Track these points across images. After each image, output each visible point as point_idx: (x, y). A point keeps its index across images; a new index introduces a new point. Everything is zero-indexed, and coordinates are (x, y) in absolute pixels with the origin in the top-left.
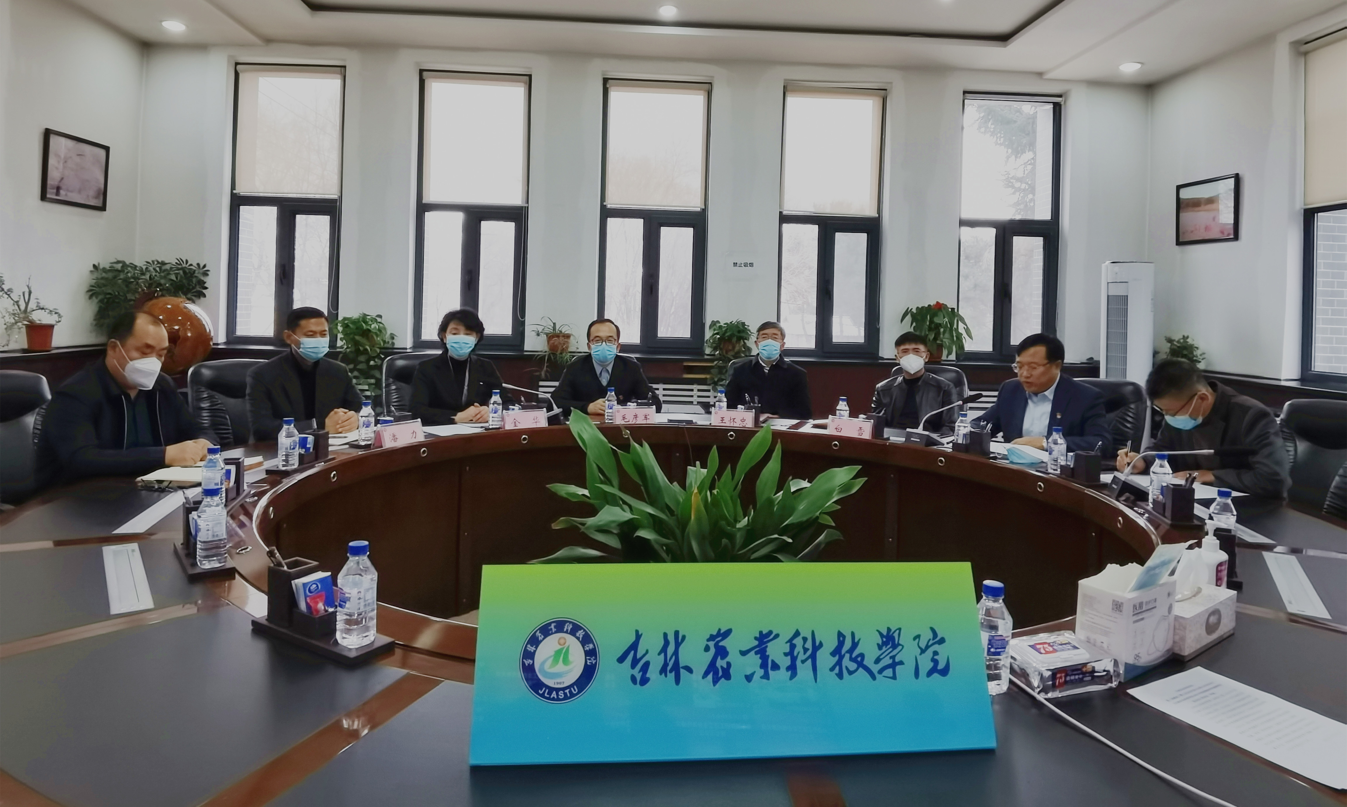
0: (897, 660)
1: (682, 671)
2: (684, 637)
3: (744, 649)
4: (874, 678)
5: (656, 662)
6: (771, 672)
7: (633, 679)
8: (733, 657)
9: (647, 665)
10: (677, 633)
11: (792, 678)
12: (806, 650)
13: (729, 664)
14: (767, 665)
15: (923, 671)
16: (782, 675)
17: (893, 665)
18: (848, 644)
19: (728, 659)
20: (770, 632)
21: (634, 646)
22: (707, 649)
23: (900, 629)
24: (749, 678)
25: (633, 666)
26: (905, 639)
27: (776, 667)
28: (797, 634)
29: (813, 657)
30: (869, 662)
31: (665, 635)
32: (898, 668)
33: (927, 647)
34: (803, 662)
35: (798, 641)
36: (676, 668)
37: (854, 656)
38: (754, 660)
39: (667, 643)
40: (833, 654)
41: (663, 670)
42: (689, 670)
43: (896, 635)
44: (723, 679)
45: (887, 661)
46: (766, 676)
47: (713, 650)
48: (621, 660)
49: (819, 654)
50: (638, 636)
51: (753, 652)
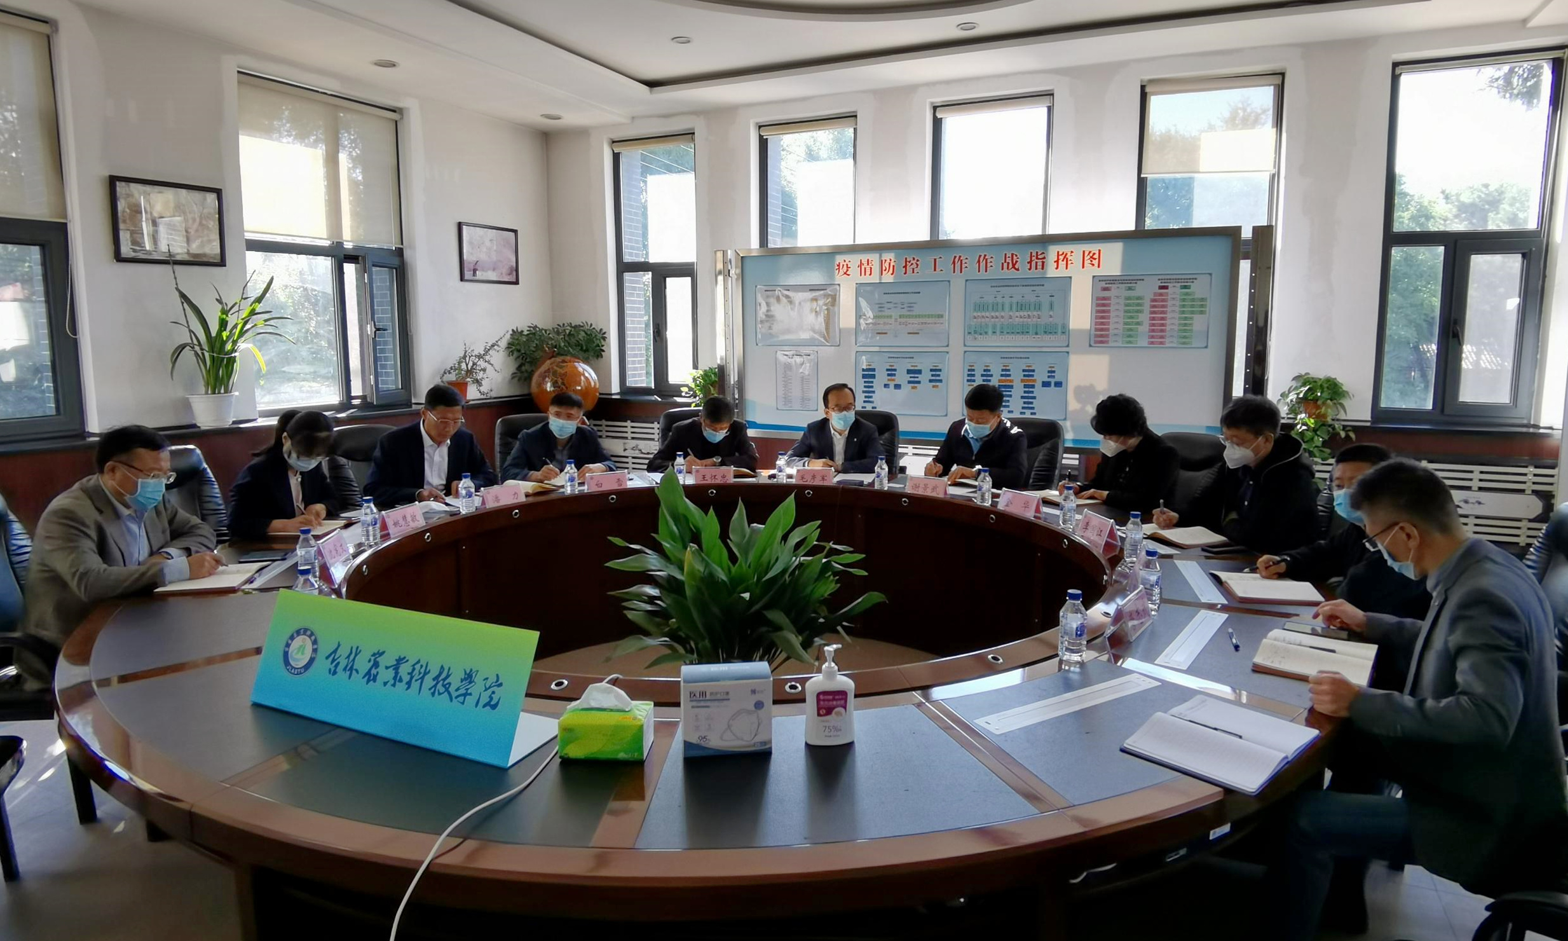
0: (469, 691)
1: (354, 672)
2: (360, 651)
3: (388, 665)
4: (451, 700)
5: (343, 663)
6: (397, 683)
7: (330, 670)
8: (381, 669)
9: (338, 663)
10: (358, 648)
11: (407, 689)
12: (420, 673)
13: (378, 673)
14: (397, 679)
15: (482, 703)
16: (403, 685)
17: (465, 695)
18: (443, 676)
19: (377, 670)
20: (405, 658)
21: (335, 651)
22: (370, 661)
23: (478, 671)
24: (385, 684)
25: (332, 663)
26: (478, 679)
27: (401, 680)
28: (418, 662)
29: (422, 678)
30: (452, 689)
31: (352, 648)
32: (468, 697)
33: (490, 687)
34: (416, 680)
35: (418, 667)
36: (351, 669)
37: (446, 683)
38: (391, 673)
39: (351, 653)
40: (434, 679)
41: (345, 669)
42: (357, 671)
43: (474, 675)
44: (372, 682)
45: (462, 691)
46: (394, 685)
47: (372, 663)
48: (327, 658)
49: (426, 677)
50: (339, 645)
51: (392, 668)
